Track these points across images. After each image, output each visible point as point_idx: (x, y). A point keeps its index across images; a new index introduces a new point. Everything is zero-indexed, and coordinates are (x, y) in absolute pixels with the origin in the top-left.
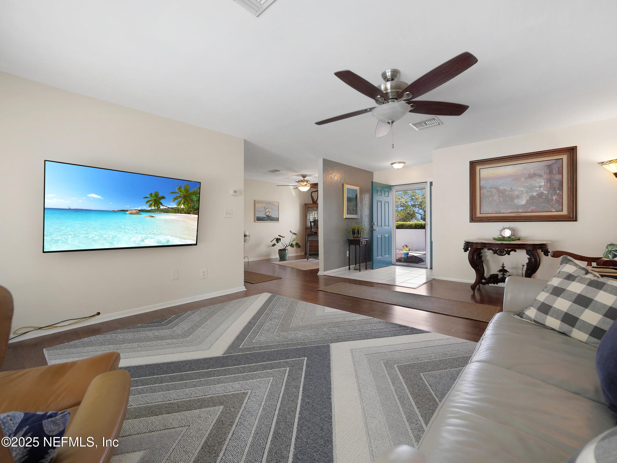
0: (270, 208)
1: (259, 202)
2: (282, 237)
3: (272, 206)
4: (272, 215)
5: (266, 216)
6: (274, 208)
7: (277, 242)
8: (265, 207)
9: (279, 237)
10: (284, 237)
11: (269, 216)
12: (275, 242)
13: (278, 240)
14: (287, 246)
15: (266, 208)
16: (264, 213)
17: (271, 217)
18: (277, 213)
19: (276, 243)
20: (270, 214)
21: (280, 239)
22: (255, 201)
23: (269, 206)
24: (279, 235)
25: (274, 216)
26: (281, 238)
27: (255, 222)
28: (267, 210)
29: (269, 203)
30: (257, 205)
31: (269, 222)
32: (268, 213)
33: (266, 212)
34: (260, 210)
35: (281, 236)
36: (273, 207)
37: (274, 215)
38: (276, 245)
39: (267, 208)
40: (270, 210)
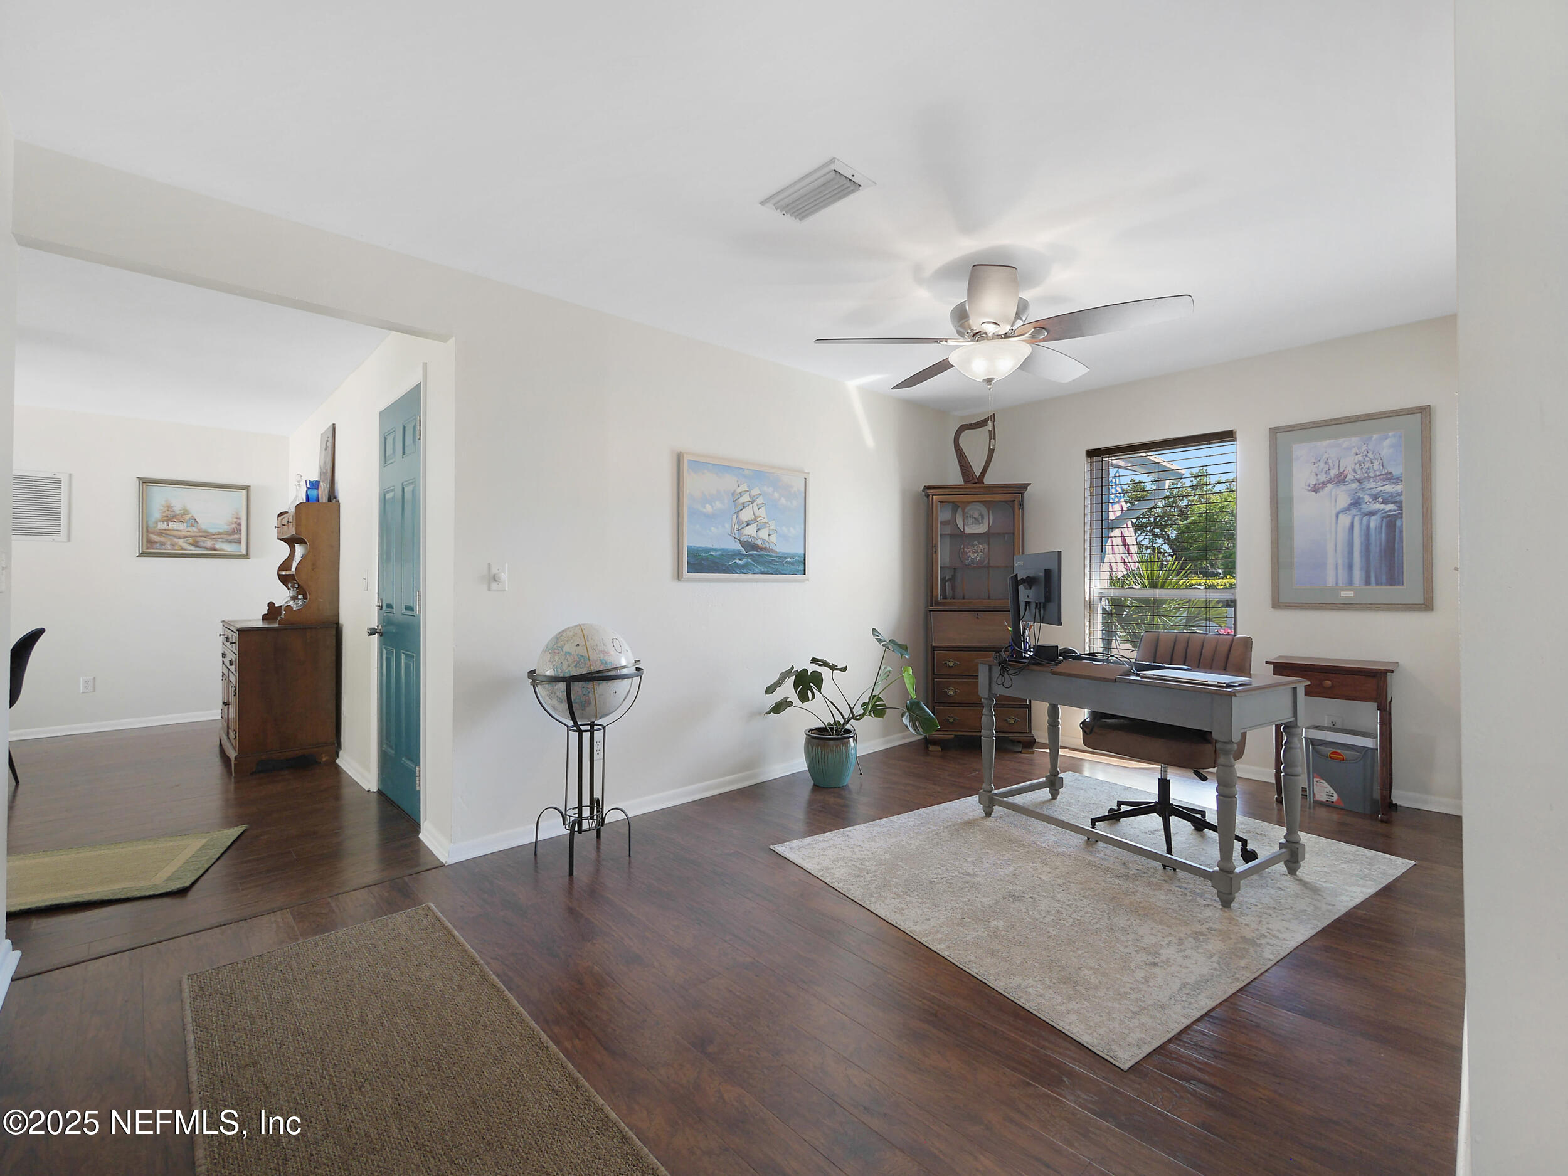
0: (760, 500)
1: (701, 465)
2: (833, 668)
3: (770, 490)
4: (773, 538)
5: (743, 543)
6: (783, 500)
7: (803, 698)
8: (735, 497)
9: (812, 668)
10: (844, 669)
11: (755, 547)
12: (788, 690)
13: (807, 683)
14: (854, 718)
15: (742, 500)
16: (727, 526)
17: (765, 549)
18: (795, 531)
19: (794, 697)
20: (764, 534)
21: (818, 679)
22: (679, 458)
23: (755, 492)
24: (814, 660)
25: (781, 547)
26: (822, 670)
27: (679, 577)
28: (746, 515)
29: (759, 475)
30: (691, 483)
31: (757, 581)
32: (751, 531)
33: (739, 522)
34: (708, 508)
35: (825, 664)
36: (776, 495)
37: (780, 544)
38: (791, 704)
39: (745, 498)
40: (762, 513)
